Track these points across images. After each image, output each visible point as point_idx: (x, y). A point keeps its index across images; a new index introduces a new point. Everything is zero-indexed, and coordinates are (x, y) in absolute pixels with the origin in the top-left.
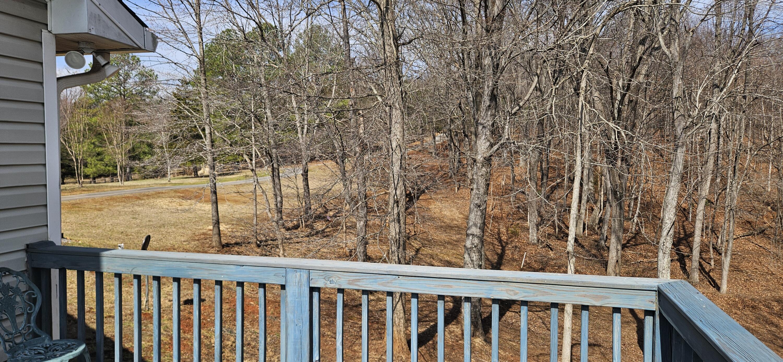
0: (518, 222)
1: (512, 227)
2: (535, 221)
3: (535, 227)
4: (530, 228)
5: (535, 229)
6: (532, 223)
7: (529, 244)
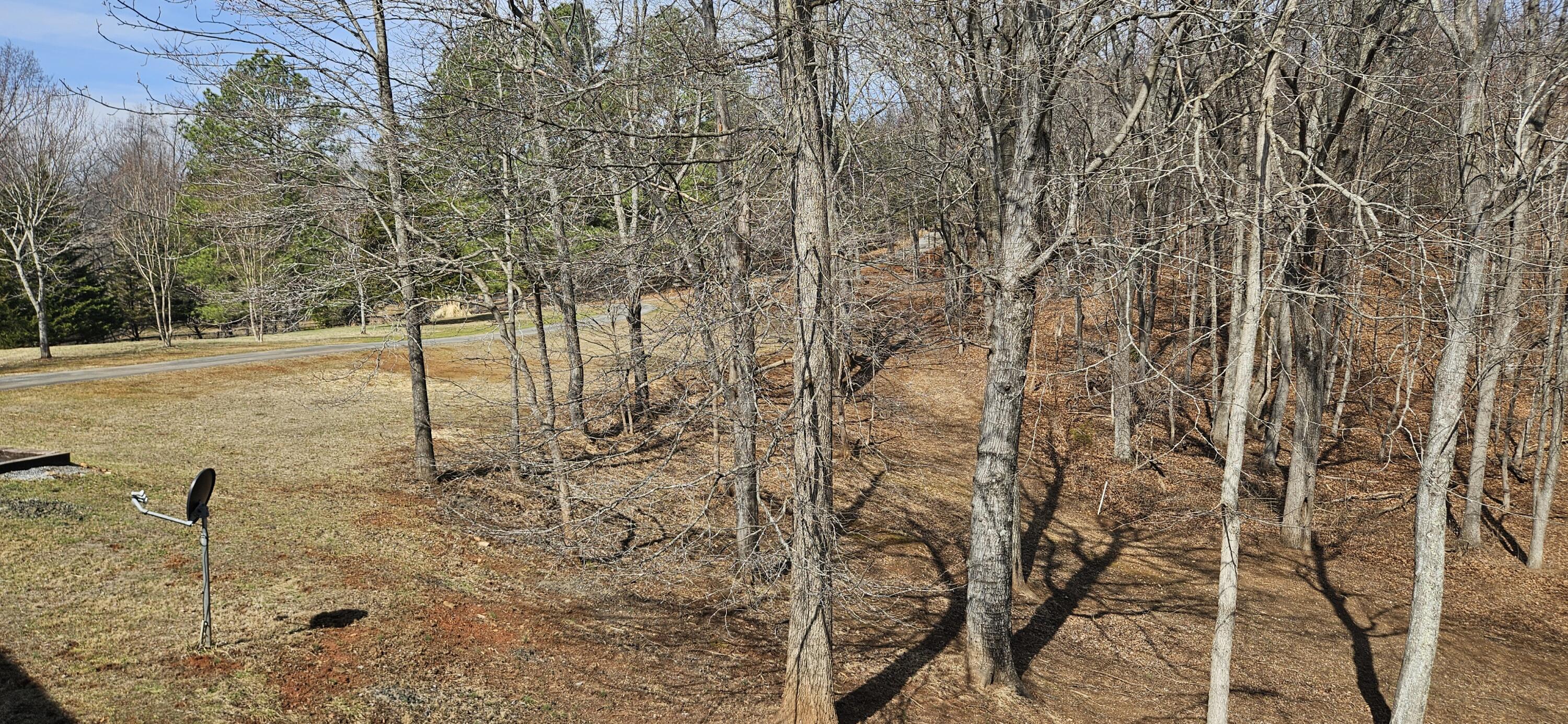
0: (1090, 415)
1: (1078, 426)
2: (1127, 413)
3: (1127, 425)
4: (1116, 430)
5: (1128, 431)
6: (1121, 417)
7: (1113, 462)
